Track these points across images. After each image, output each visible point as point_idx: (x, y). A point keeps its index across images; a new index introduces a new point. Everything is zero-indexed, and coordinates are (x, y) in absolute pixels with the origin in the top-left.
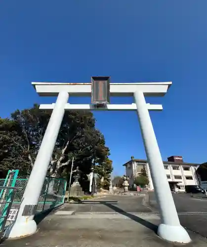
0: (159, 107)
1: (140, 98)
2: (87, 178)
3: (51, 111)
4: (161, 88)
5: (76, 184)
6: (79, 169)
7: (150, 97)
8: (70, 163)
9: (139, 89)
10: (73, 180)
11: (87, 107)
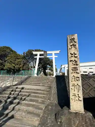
0: (57, 56)
1: (53, 54)
2: (46, 71)
3: (37, 58)
4: (58, 52)
5: (42, 73)
6: (43, 68)
7: (55, 54)
8: (40, 67)
9: (53, 52)
10: (41, 72)
11: (43, 57)
